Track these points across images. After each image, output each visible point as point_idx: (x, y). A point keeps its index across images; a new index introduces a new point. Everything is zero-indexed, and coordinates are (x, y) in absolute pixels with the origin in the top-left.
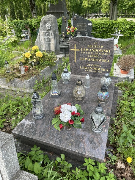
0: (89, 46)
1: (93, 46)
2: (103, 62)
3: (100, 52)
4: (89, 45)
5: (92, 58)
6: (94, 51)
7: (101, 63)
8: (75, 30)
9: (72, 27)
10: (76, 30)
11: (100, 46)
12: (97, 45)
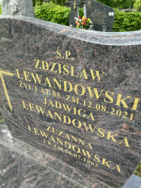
0: (40, 64)
1: (57, 67)
2: (100, 138)
3: (85, 97)
4: (39, 59)
5: (58, 111)
6: (63, 87)
7: (95, 138)
8: (87, 22)
9: (84, 17)
10: (89, 22)
11: (88, 72)
12: (72, 63)
